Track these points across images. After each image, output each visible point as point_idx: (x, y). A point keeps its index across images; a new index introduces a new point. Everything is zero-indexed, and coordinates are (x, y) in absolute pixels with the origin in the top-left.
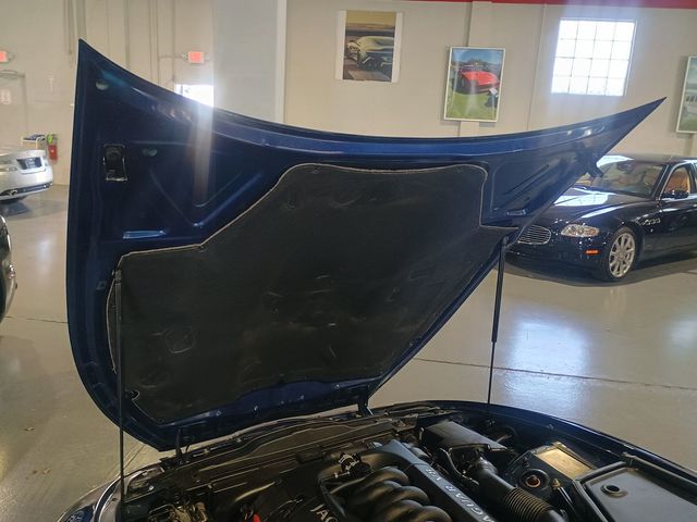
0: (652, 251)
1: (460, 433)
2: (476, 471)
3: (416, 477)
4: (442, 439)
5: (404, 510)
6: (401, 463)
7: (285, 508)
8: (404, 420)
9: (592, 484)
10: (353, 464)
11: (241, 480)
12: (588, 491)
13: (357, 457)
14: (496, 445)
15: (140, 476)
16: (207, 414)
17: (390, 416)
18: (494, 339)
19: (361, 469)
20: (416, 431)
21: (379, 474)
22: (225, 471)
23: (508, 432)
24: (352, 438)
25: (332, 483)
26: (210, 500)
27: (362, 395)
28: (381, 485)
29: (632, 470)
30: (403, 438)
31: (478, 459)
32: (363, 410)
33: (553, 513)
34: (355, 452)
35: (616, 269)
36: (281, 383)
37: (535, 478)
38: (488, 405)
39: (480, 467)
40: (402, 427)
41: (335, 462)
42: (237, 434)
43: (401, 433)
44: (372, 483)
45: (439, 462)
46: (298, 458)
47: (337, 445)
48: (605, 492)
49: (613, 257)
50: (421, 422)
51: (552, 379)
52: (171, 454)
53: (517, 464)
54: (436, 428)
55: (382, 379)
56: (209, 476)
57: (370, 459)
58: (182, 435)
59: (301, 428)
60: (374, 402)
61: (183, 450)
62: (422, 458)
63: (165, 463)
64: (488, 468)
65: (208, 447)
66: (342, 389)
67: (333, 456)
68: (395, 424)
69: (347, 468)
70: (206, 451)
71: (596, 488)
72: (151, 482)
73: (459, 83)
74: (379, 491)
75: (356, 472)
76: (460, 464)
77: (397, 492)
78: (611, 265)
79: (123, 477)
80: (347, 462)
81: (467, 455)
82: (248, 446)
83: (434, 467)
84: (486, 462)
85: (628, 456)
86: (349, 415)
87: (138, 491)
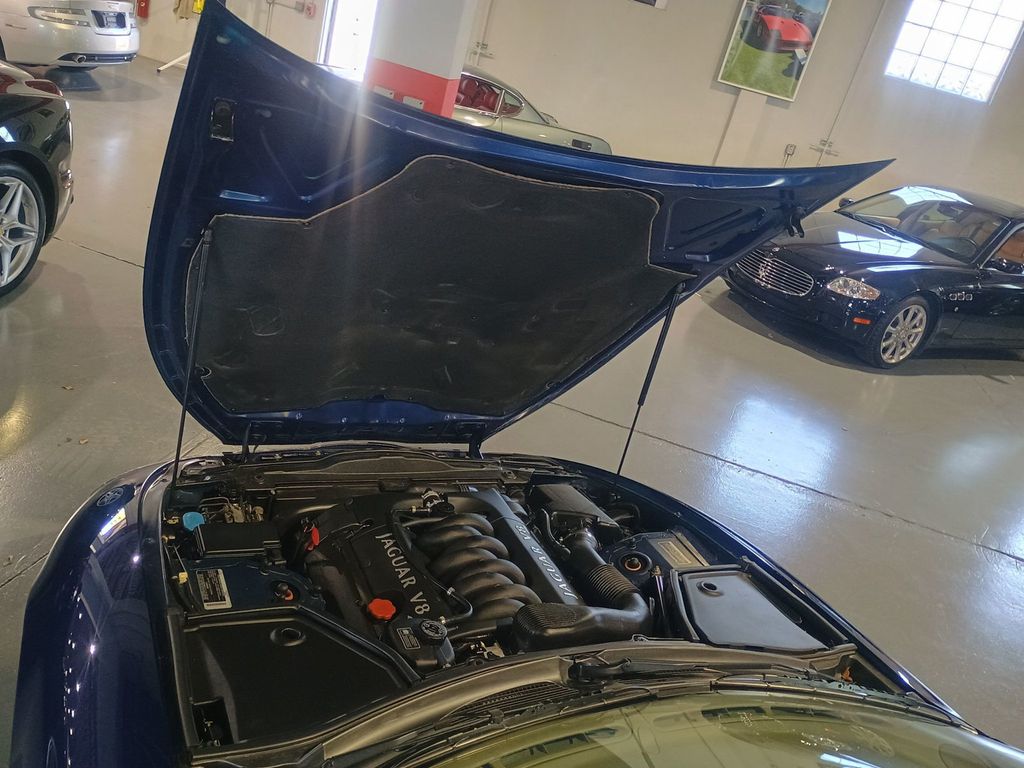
0: (950, 337)
1: (572, 497)
2: (574, 541)
3: (502, 530)
4: (551, 500)
5: (475, 557)
6: (492, 513)
7: (350, 529)
8: (516, 472)
9: (690, 578)
10: (436, 502)
11: (311, 495)
12: (682, 584)
13: (444, 497)
14: (607, 520)
15: (197, 464)
16: (286, 414)
17: (503, 464)
19: (443, 509)
20: (526, 487)
21: (460, 516)
22: (293, 480)
23: (631, 511)
24: (448, 479)
25: (407, 515)
26: (270, 505)
27: (478, 435)
28: (460, 528)
29: (744, 575)
30: (509, 490)
31: (579, 528)
32: (474, 452)
33: (637, 596)
34: (443, 491)
35: (890, 351)
36: (380, 398)
37: (636, 561)
38: (617, 476)
39: (581, 537)
40: (512, 479)
41: (418, 496)
42: (319, 445)
43: (509, 487)
44: (446, 525)
45: (534, 522)
46: (381, 487)
47: (428, 483)
48: (701, 589)
49: (889, 335)
50: (536, 479)
51: (745, 472)
52: (237, 449)
53: (624, 544)
54: (548, 489)
55: (503, 421)
56: (275, 481)
57: (457, 502)
58: (252, 431)
59: (392, 454)
60: (487, 446)
61: (251, 448)
62: (519, 515)
63: (227, 457)
64: (589, 540)
65: (282, 453)
66: (454, 422)
67: (417, 490)
68: (504, 475)
69: (428, 505)
70: (278, 457)
71: (692, 584)
72: (209, 472)
73: (754, 30)
74: (455, 534)
75: (436, 510)
76: (559, 533)
77: (475, 538)
78: (884, 344)
79: (177, 460)
80: (431, 499)
81: (570, 522)
82: (326, 460)
83: (530, 527)
84: (590, 535)
85: (747, 560)
86: (456, 454)
87: (192, 477)
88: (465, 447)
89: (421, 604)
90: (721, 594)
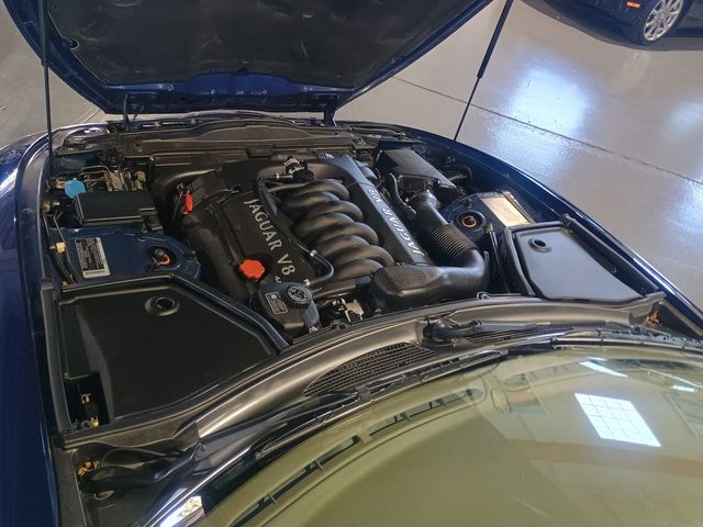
0: (696, 19)
1: (417, 163)
2: (417, 202)
3: (356, 194)
4: (396, 164)
5: (335, 221)
6: (347, 179)
7: (222, 194)
8: (365, 139)
9: (522, 235)
10: (297, 169)
11: (185, 160)
12: (515, 241)
13: (304, 163)
14: (446, 182)
15: (81, 133)
16: (160, 86)
17: (354, 131)
18: (480, 75)
19: (304, 176)
20: (375, 152)
21: (319, 183)
22: (171, 147)
23: (464, 172)
24: (307, 145)
25: (271, 182)
26: (152, 172)
27: (331, 104)
28: (319, 194)
29: (566, 231)
30: (360, 155)
31: (423, 190)
32: (328, 120)
33: (476, 253)
34: (303, 158)
35: (651, 31)
36: (244, 71)
37: (472, 218)
38: (454, 143)
39: (424, 198)
40: (362, 145)
41: (281, 163)
43: (359, 151)
44: (310, 191)
45: (384, 185)
46: (248, 153)
47: (290, 149)
48: (532, 245)
49: (653, 16)
50: (382, 145)
51: (537, 132)
52: (119, 118)
53: (461, 203)
54: (393, 153)
55: (355, 92)
56: (154, 148)
57: (315, 168)
58: (129, 102)
59: (259, 123)
60: (341, 114)
61: (131, 117)
62: (370, 178)
63: (111, 125)
64: (431, 200)
65: (161, 121)
66: (312, 93)
67: (280, 157)
68: (355, 141)
69: (290, 172)
70: (157, 124)
71: (524, 240)
72: (90, 140)
74: (316, 200)
75: (298, 177)
76: (405, 193)
77: (333, 203)
78: (647, 25)
80: (292, 166)
81: (414, 185)
82: (199, 129)
83: (379, 190)
84: (431, 196)
85: (568, 217)
86: (313, 122)
87: (74, 146)
88: (320, 116)
89: (287, 265)
90: (549, 250)
